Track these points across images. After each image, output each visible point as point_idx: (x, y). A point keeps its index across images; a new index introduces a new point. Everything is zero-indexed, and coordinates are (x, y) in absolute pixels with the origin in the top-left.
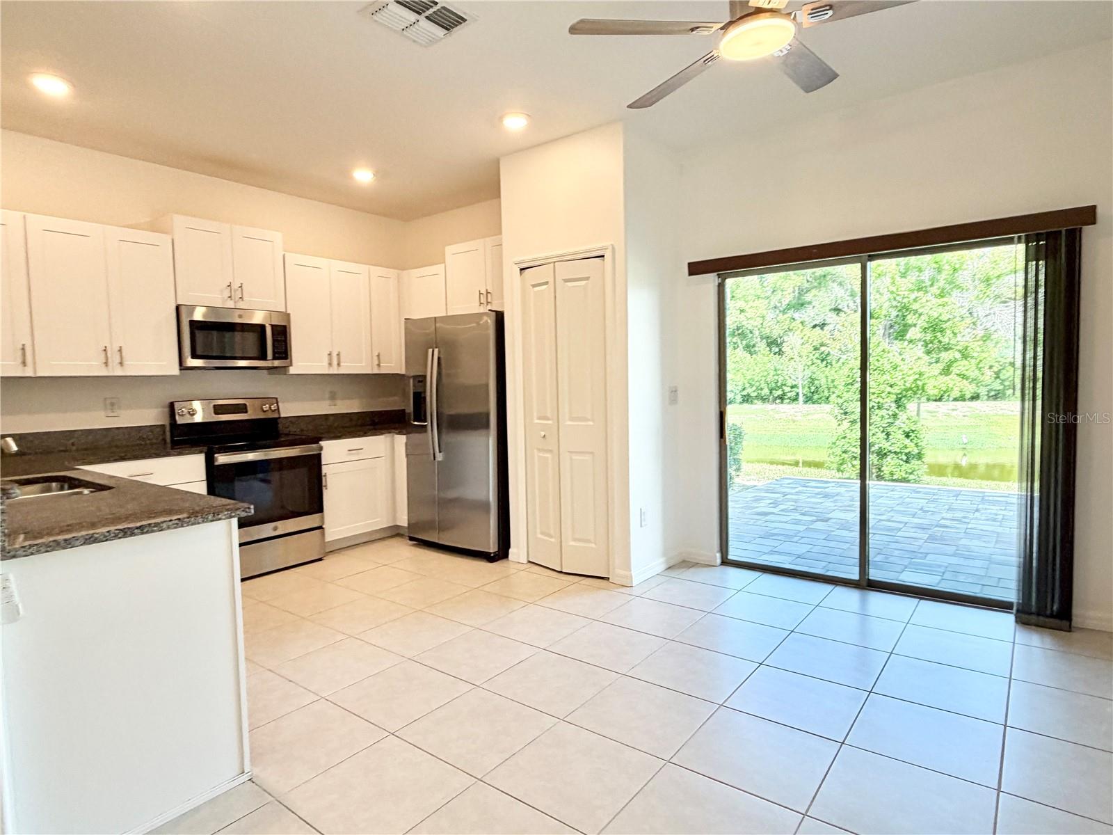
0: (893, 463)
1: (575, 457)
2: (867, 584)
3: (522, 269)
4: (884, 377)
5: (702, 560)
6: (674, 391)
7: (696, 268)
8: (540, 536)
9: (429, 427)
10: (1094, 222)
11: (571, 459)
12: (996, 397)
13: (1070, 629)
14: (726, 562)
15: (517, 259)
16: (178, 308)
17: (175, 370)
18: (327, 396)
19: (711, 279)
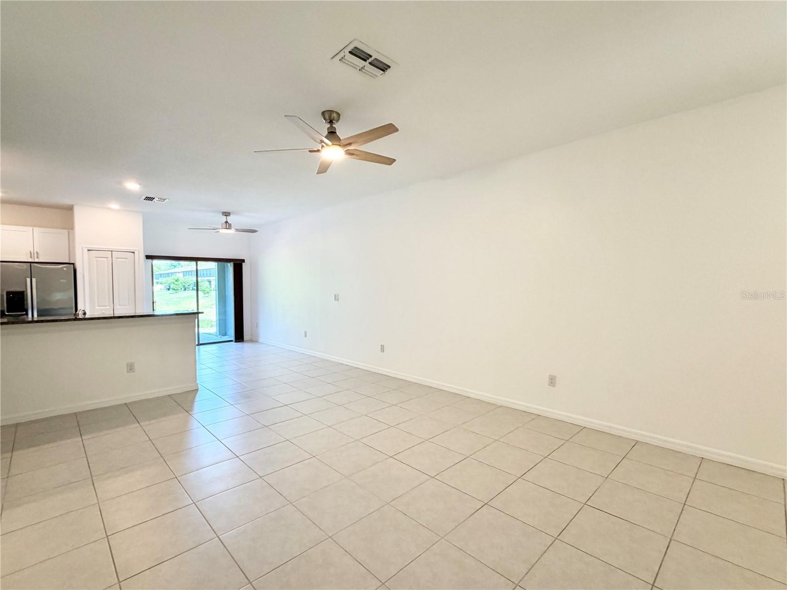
3: (89, 250)
7: (148, 257)
10: (244, 262)
15: (86, 246)
19: (150, 261)
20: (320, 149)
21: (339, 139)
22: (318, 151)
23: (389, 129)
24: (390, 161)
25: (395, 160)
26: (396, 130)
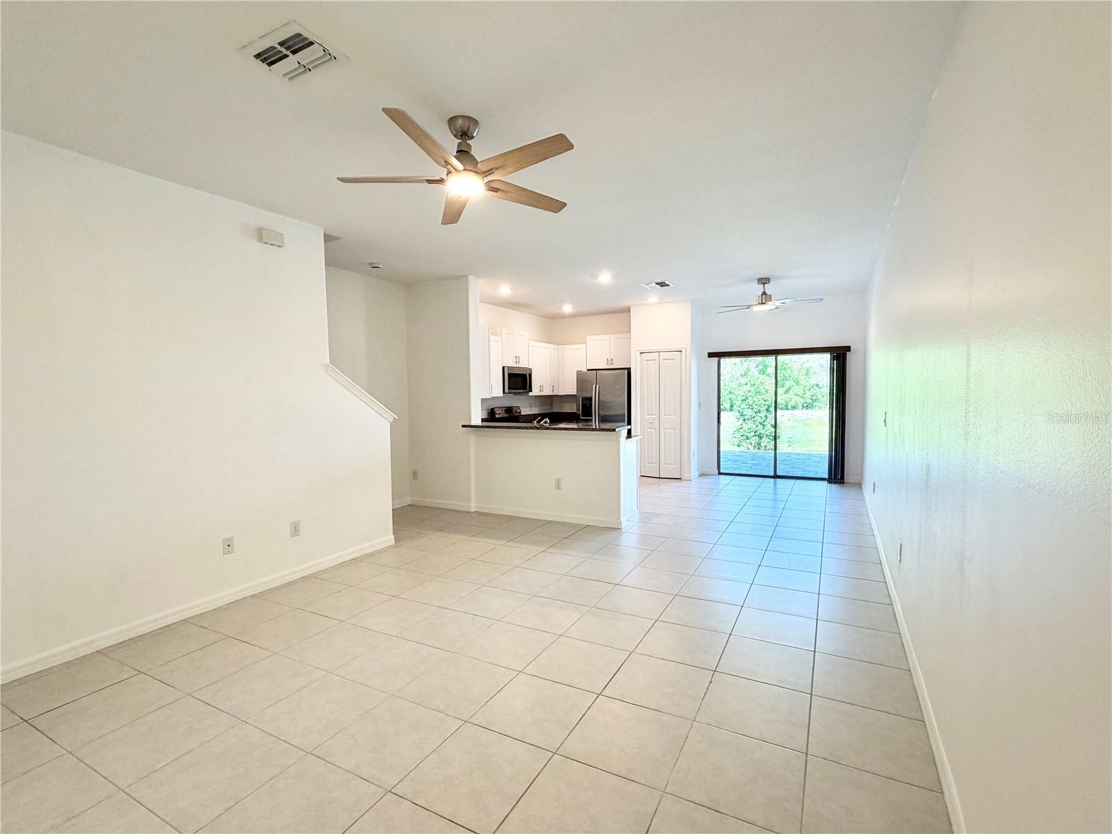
0: (766, 441)
1: (666, 430)
2: (776, 477)
3: (641, 353)
4: (762, 396)
5: (712, 473)
6: (700, 404)
7: (711, 355)
8: (647, 464)
9: (594, 419)
10: (850, 351)
11: (665, 432)
12: (807, 407)
13: (843, 483)
14: (720, 473)
15: (639, 349)
16: (503, 368)
17: (501, 395)
18: (528, 405)
19: (715, 360)
20: (445, 177)
21: (474, 162)
22: (441, 181)
23: (559, 144)
24: (556, 206)
25: (566, 204)
26: (570, 146)
